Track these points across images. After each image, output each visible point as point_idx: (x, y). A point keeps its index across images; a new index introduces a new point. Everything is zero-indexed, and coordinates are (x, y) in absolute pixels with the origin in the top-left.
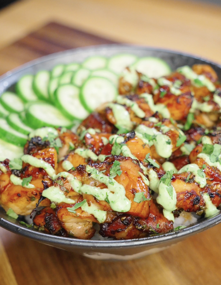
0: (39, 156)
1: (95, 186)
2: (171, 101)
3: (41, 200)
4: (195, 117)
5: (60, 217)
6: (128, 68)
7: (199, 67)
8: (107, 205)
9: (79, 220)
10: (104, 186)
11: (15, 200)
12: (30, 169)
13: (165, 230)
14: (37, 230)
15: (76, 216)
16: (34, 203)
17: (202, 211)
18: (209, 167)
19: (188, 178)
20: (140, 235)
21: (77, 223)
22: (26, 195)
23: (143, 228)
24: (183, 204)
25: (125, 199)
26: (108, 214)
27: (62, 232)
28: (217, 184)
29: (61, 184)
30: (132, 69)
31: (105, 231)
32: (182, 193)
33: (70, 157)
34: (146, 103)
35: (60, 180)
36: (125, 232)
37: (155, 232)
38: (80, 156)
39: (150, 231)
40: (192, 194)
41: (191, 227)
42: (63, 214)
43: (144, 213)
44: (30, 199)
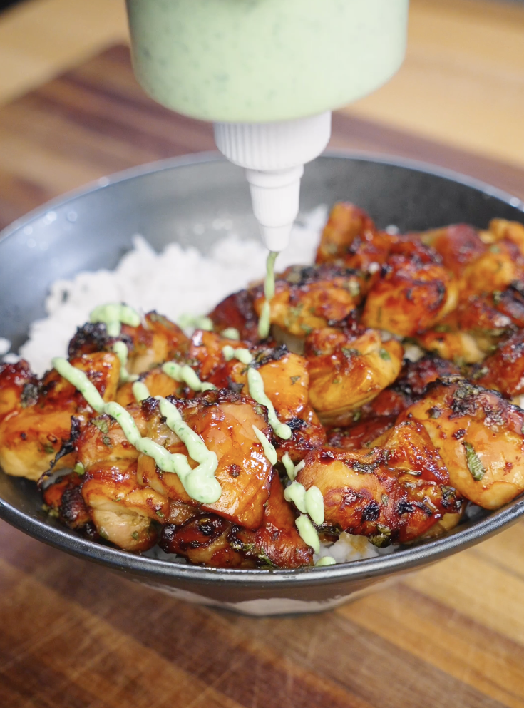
0: (80, 365)
1: (164, 445)
2: (396, 292)
3: (61, 454)
5: (85, 495)
9: (122, 508)
10: (181, 448)
11: (15, 445)
12: (59, 387)
13: (291, 562)
15: (114, 500)
16: (49, 457)
17: (382, 536)
20: (243, 564)
21: (120, 514)
22: (37, 439)
23: (244, 550)
24: (338, 515)
27: (88, 527)
29: (103, 430)
31: (168, 542)
32: (338, 490)
33: (150, 378)
35: (103, 421)
36: (206, 550)
37: (269, 563)
38: (169, 378)
39: (259, 559)
40: (362, 496)
42: (91, 491)
44: (44, 449)
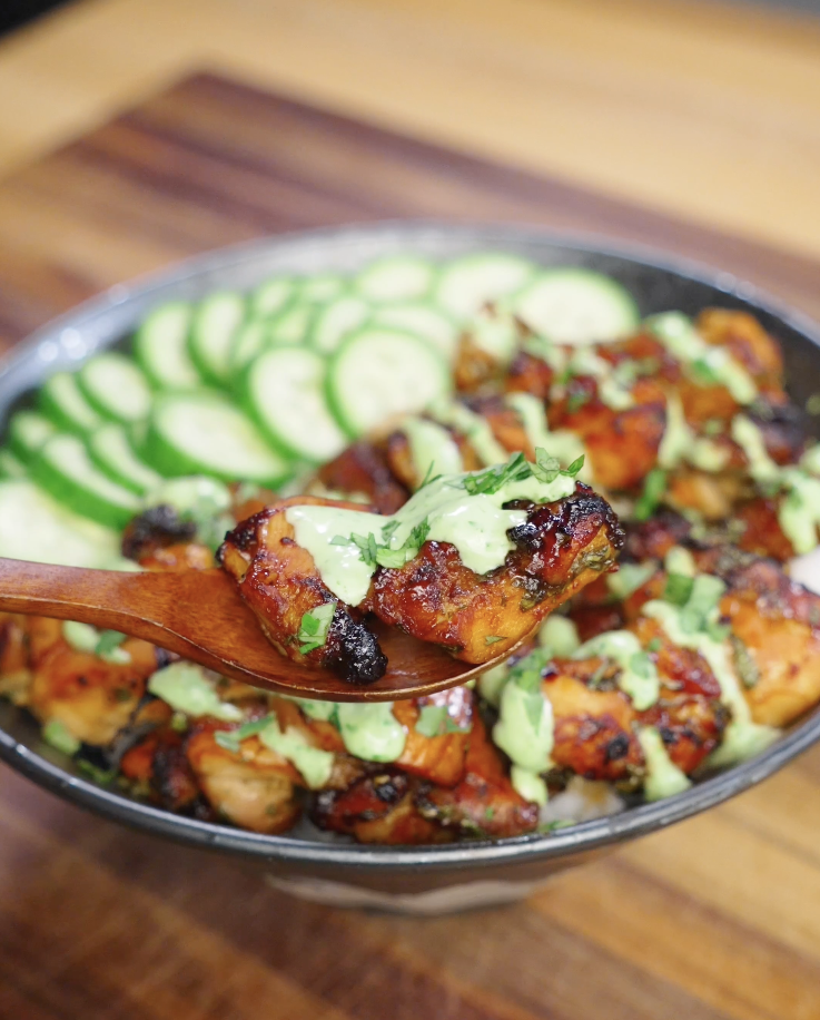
2: (597, 425)
3: (146, 702)
4: (671, 483)
5: (191, 758)
6: (490, 307)
7: (720, 320)
8: (335, 735)
9: (249, 772)
11: (69, 694)
13: (510, 826)
14: (126, 793)
15: (238, 760)
16: (126, 708)
17: (634, 780)
18: (672, 648)
19: (597, 676)
21: (245, 781)
22: (105, 683)
23: (440, 817)
24: (572, 755)
25: (386, 723)
26: (336, 762)
27: (197, 805)
28: (691, 703)
30: (504, 309)
31: (325, 816)
32: (573, 719)
34: (520, 424)
36: (383, 822)
37: (477, 831)
39: (462, 827)
40: (604, 724)
41: (582, 827)
42: (202, 751)
43: (445, 770)
44: (116, 696)
